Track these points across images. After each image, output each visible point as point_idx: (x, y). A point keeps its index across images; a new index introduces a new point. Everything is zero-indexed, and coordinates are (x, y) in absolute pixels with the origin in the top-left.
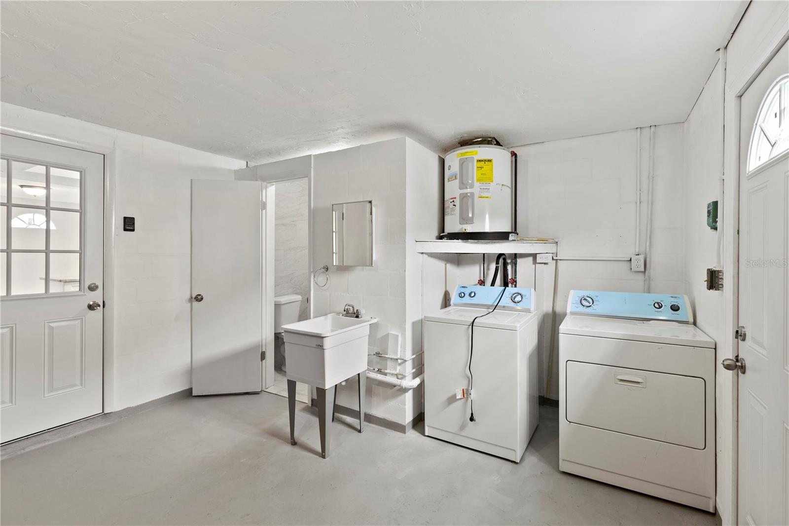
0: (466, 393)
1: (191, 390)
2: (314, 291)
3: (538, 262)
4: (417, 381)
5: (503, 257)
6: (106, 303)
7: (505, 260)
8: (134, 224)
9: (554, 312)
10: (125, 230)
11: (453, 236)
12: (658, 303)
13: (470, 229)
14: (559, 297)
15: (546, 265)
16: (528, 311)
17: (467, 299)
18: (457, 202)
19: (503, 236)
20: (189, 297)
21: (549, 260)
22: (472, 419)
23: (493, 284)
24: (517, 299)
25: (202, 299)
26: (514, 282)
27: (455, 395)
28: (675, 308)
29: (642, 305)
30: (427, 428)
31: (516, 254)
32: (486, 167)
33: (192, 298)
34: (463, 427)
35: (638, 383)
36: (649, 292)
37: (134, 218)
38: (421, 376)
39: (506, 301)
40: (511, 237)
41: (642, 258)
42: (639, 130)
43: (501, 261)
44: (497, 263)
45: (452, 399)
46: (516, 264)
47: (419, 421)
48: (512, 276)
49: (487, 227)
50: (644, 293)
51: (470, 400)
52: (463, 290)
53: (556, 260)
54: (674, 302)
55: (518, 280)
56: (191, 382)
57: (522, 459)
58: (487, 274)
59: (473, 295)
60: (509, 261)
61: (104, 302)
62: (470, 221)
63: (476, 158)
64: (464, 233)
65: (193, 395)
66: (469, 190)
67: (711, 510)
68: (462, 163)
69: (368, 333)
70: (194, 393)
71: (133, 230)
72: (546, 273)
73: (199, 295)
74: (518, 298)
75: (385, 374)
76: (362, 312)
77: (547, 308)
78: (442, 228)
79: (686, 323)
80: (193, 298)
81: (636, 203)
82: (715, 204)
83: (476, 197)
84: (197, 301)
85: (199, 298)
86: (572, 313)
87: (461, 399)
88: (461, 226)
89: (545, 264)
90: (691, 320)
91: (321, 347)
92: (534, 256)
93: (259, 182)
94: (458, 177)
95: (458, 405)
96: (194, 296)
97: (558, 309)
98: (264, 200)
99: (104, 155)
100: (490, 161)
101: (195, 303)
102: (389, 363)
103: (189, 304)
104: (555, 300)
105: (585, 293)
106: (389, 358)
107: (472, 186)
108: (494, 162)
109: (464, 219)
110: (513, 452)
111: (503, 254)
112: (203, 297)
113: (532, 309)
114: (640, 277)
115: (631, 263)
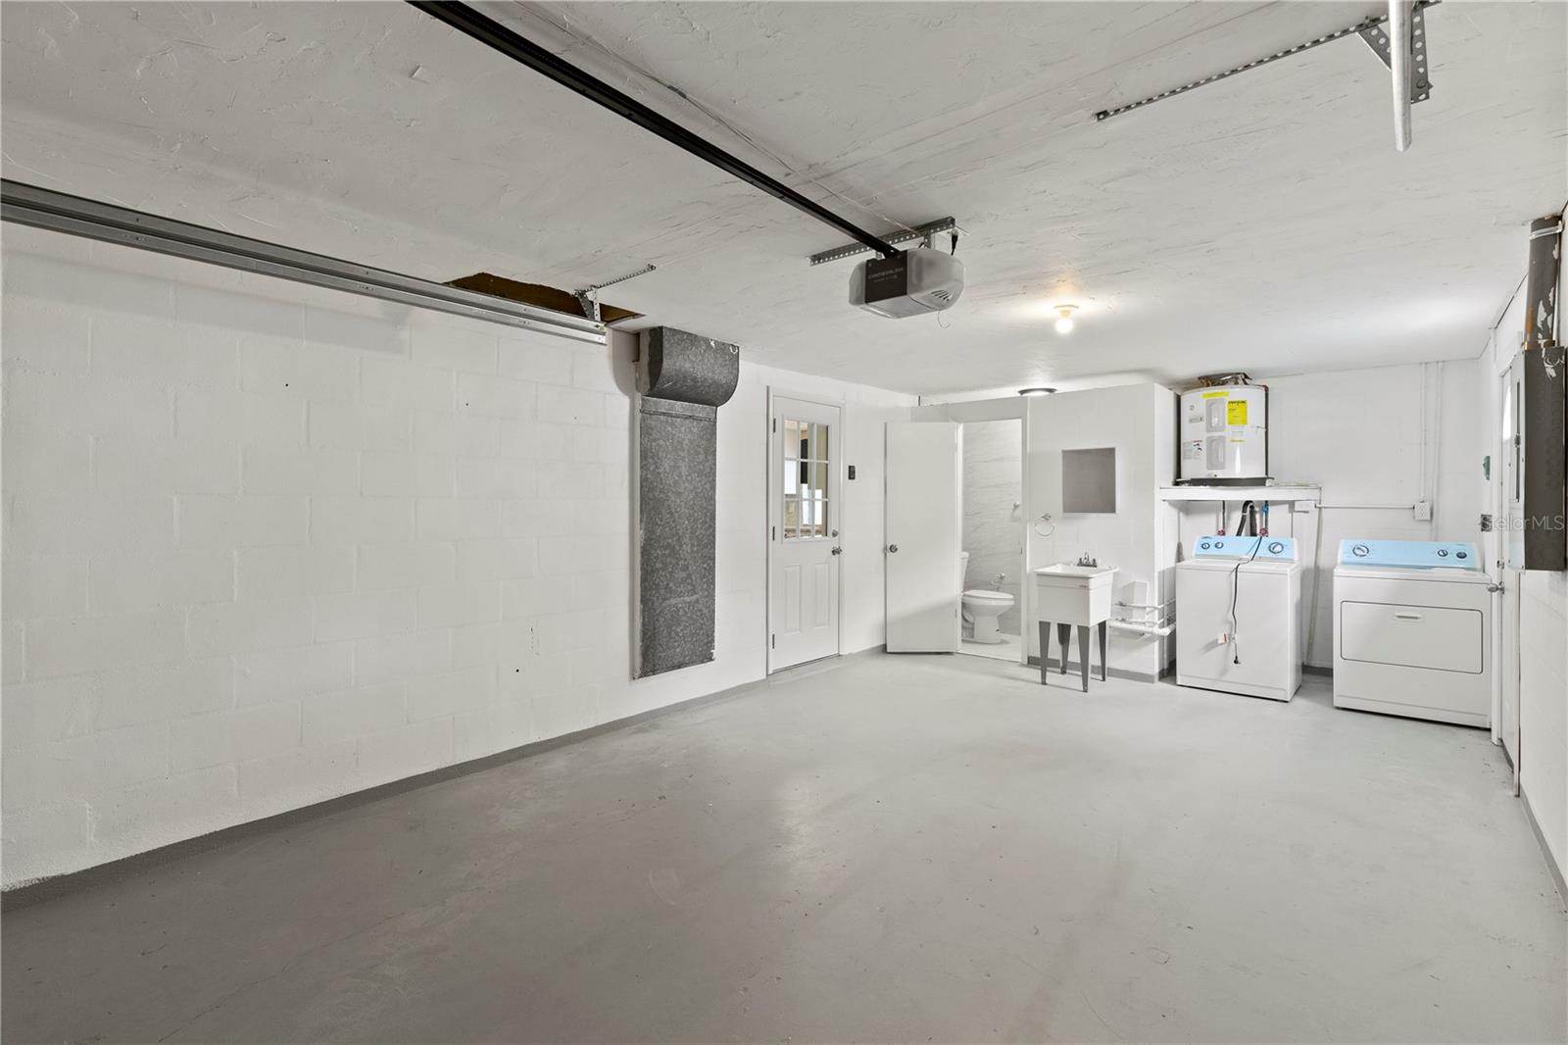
0: (1229, 639)
1: (885, 647)
2: (1030, 541)
3: (1296, 509)
4: (1167, 631)
5: (1251, 504)
6: (840, 548)
7: (1252, 507)
9: (1317, 567)
10: (850, 478)
11: (1196, 482)
12: (1443, 551)
13: (1221, 475)
14: (1323, 550)
15: (1306, 515)
16: (1291, 561)
17: (1212, 550)
18: (1203, 446)
19: (1259, 482)
20: (880, 548)
21: (1310, 506)
22: (1236, 662)
23: (1239, 533)
24: (1276, 550)
25: (896, 550)
26: (1265, 532)
27: (1217, 640)
28: (1462, 556)
29: (1427, 554)
30: (1179, 677)
31: (1267, 502)
32: (1239, 408)
33: (885, 548)
34: (1224, 672)
35: (1416, 618)
36: (1436, 540)
38: (1172, 626)
39: (1263, 551)
40: (1268, 482)
41: (1427, 506)
42: (1424, 365)
43: (1248, 509)
44: (1244, 511)
45: (1214, 644)
46: (1267, 512)
47: (1169, 672)
48: (1262, 525)
49: (1238, 472)
50: (1430, 540)
51: (1233, 644)
52: (1205, 541)
53: (1320, 508)
54: (1461, 550)
55: (1269, 530)
56: (885, 638)
57: (1291, 700)
58: (1228, 523)
59: (1220, 545)
60: (1257, 509)
62: (1222, 467)
63: (1228, 399)
64: (1214, 479)
65: (889, 652)
66: (1216, 434)
67: (1488, 727)
68: (1210, 406)
69: (1111, 582)
70: (891, 650)
71: (854, 478)
72: (1306, 523)
73: (893, 545)
74: (1279, 548)
75: (1131, 623)
76: (1098, 562)
77: (1309, 562)
78: (1178, 474)
79: (1474, 569)
80: (887, 549)
81: (1421, 444)
82: (1488, 458)
83: (1228, 440)
84: (891, 552)
85: (893, 549)
86: (1344, 563)
87: (1222, 644)
88: (1210, 472)
89: (1305, 512)
90: (1479, 566)
91: (1086, 587)
92: (1291, 504)
93: (941, 423)
94: (1205, 418)
95: (1219, 650)
96: (888, 547)
97: (1323, 563)
99: (840, 408)
100: (1243, 402)
101: (889, 554)
102: (1135, 612)
103: (883, 555)
104: (1319, 552)
105: (1359, 543)
106: (1134, 607)
107: (1222, 429)
108: (1248, 403)
109: (1212, 463)
110: (1282, 692)
111: (1251, 501)
112: (898, 547)
113: (1296, 558)
114: (1427, 526)
115: (1414, 512)
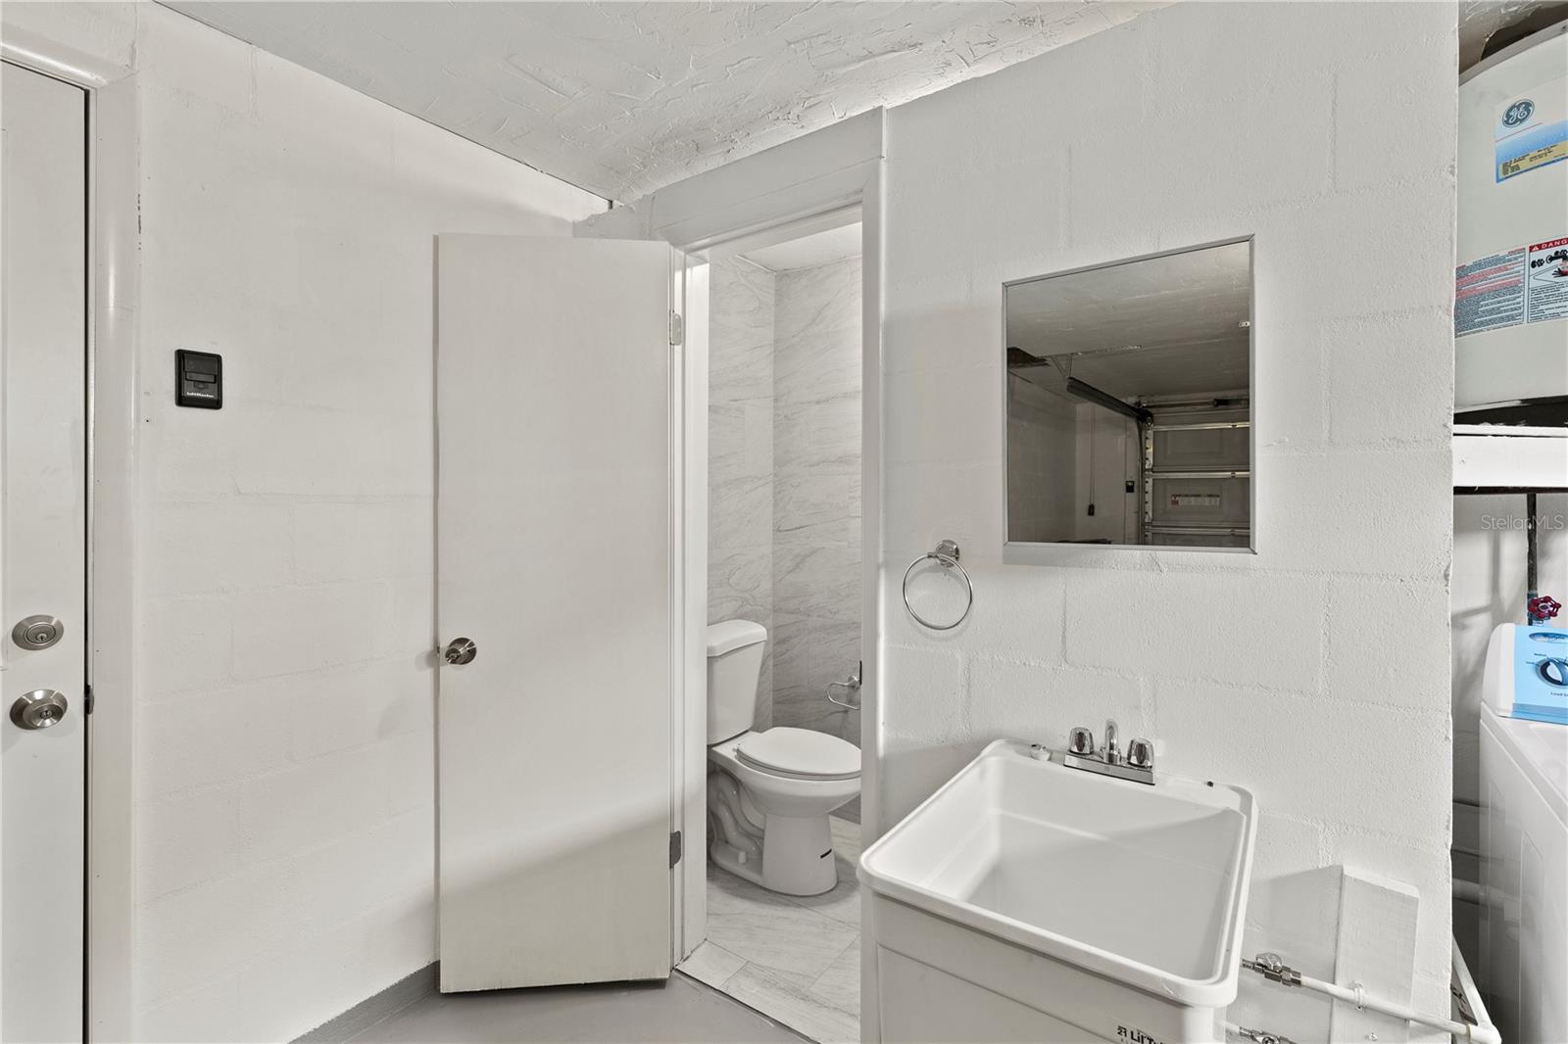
1: (434, 970)
2: (891, 639)
6: (96, 692)
8: (218, 379)
10: (182, 401)
20: (428, 646)
25: (472, 653)
33: (438, 649)
37: (217, 359)
56: (436, 944)
61: (87, 690)
65: (443, 990)
70: (447, 985)
71: (216, 404)
73: (462, 641)
80: (443, 653)
84: (453, 662)
85: (461, 653)
93: (663, 246)
96: (445, 644)
98: (678, 310)
99: (87, 94)
101: (449, 670)
103: (428, 673)
112: (477, 645)
